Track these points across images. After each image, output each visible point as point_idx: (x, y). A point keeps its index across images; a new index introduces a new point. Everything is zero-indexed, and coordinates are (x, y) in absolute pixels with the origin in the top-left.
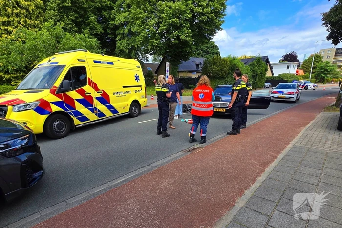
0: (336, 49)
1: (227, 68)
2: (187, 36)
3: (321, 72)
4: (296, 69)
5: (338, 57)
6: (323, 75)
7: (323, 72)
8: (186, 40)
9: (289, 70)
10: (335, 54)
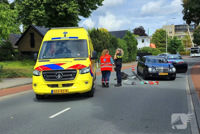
0: (175, 26)
1: (109, 41)
2: (74, 9)
3: (172, 46)
4: (149, 43)
5: (177, 33)
6: (174, 49)
7: (174, 46)
8: (73, 13)
9: (143, 44)
10: (175, 30)
